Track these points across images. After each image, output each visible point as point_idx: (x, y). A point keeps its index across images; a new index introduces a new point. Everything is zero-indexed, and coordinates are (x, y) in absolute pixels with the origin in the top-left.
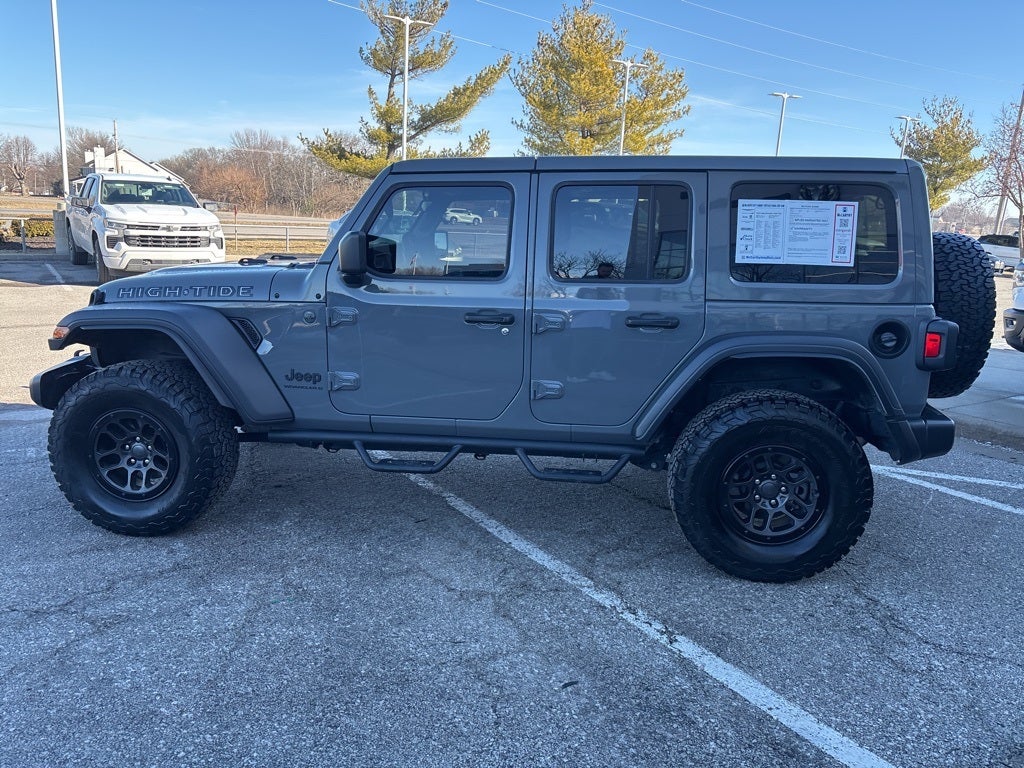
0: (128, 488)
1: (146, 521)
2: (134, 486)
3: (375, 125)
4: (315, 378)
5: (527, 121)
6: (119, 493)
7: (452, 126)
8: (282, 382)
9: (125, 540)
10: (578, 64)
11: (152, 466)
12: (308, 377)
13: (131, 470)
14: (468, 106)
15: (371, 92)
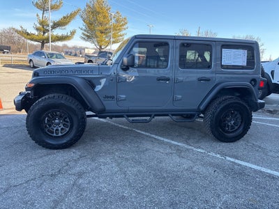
0: (55, 135)
1: (62, 144)
2: (57, 134)
3: (38, 25)
4: (113, 97)
5: (84, 28)
6: (52, 136)
7: (63, 28)
8: (102, 99)
9: (55, 151)
10: (99, 13)
11: (62, 126)
12: (111, 97)
13: (55, 129)
14: (69, 22)
15: (37, 15)
